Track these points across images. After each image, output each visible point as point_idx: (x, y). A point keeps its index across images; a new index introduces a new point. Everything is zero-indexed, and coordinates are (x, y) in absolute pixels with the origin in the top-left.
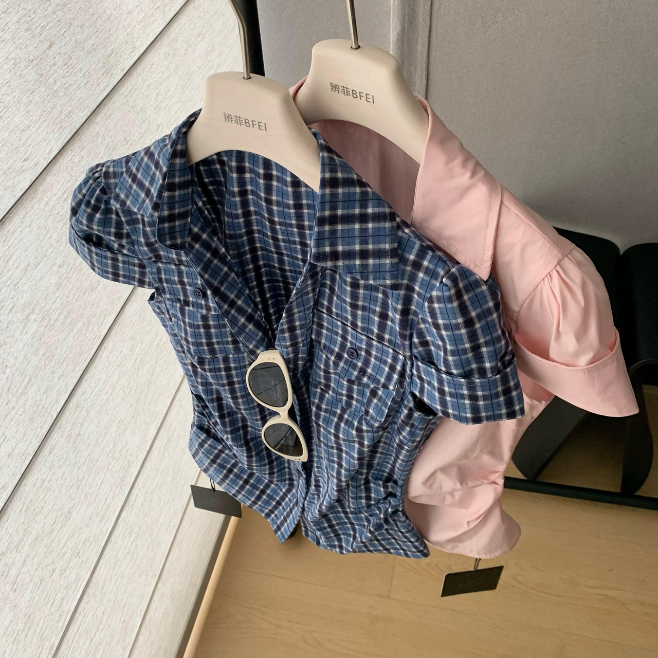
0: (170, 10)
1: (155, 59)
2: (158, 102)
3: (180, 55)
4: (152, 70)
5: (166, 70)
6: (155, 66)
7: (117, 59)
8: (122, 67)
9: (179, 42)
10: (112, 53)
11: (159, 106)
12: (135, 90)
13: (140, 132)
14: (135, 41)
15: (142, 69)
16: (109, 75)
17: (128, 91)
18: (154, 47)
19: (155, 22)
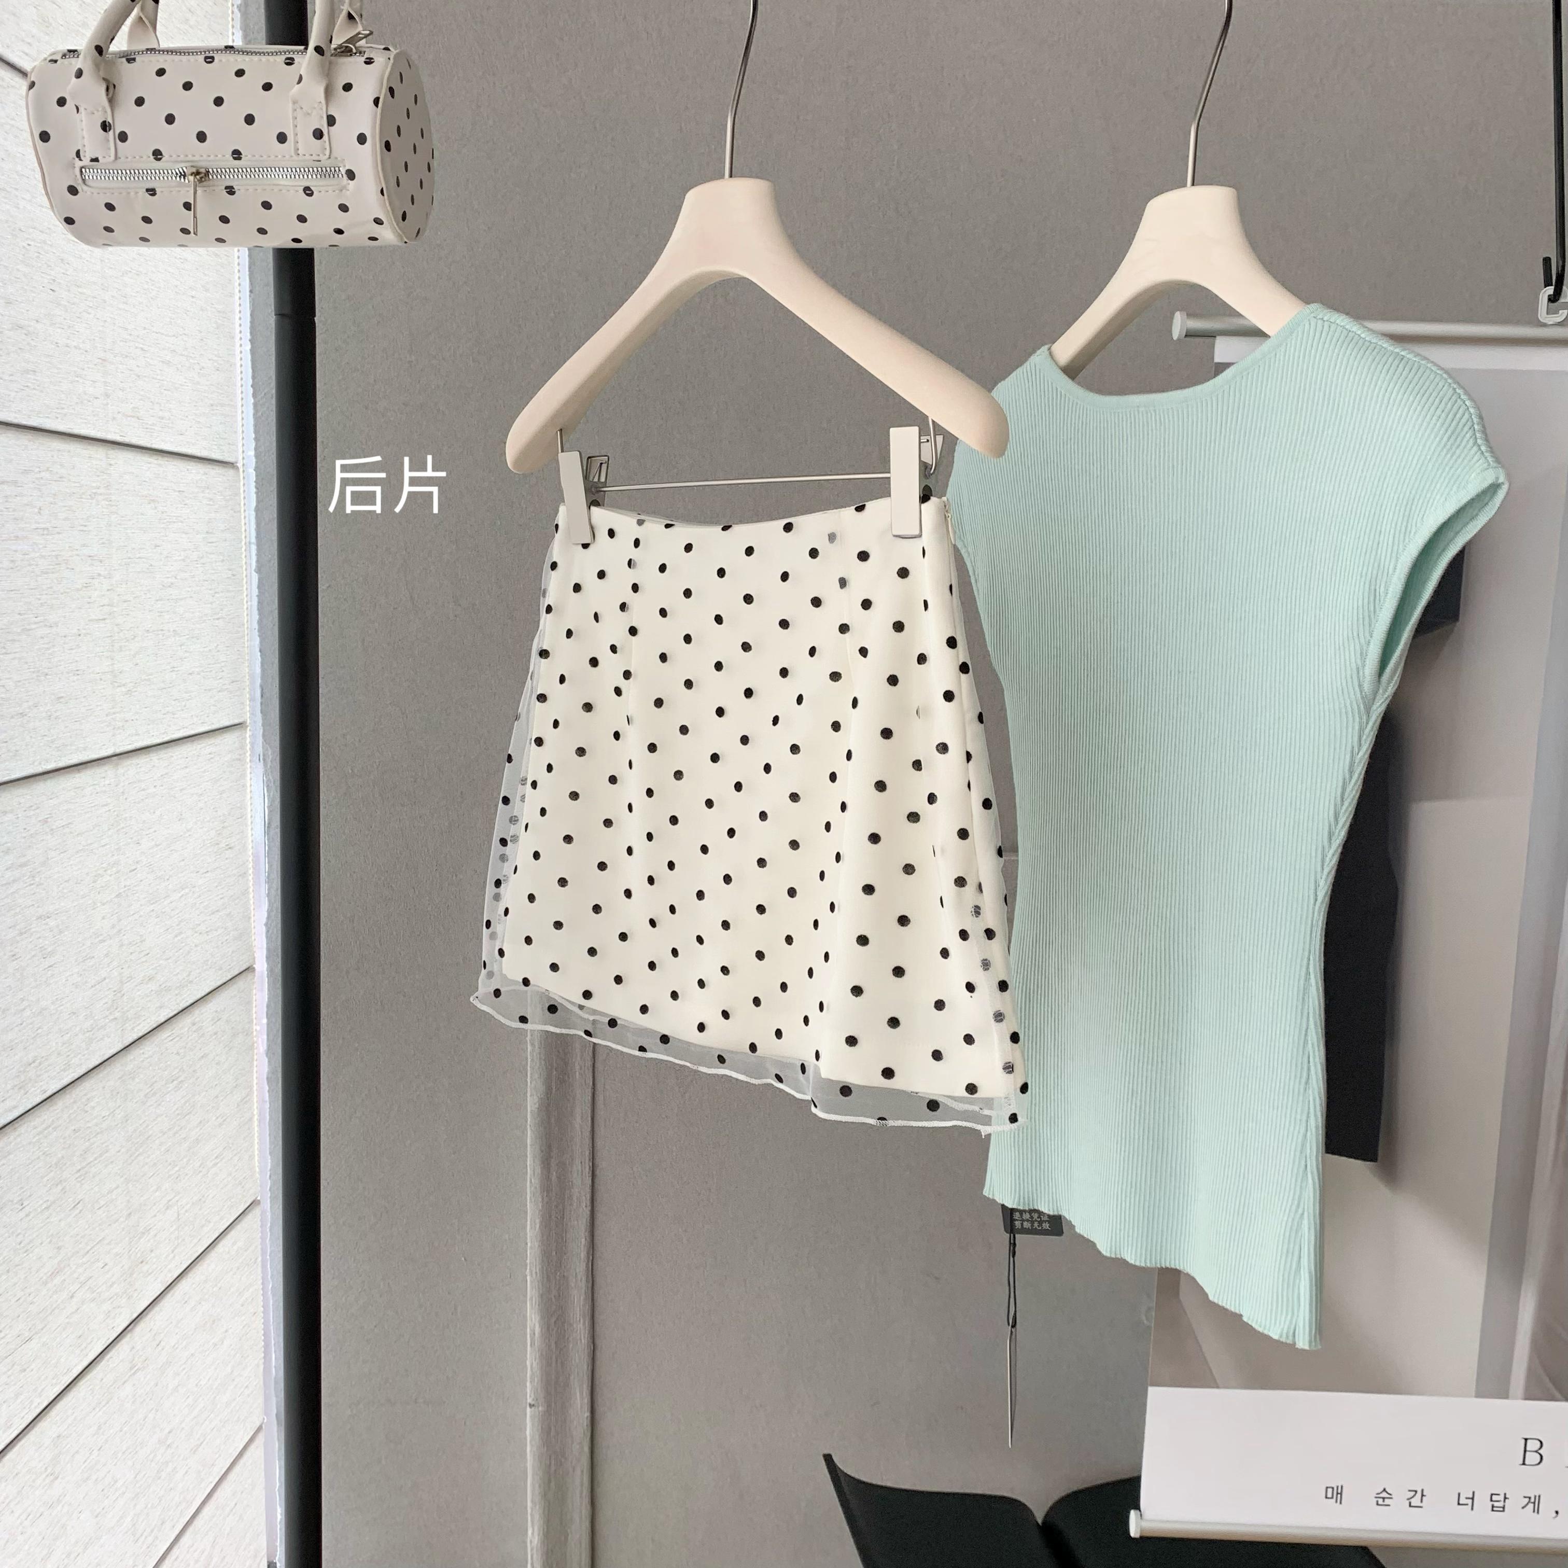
0: (133, 1029)
1: (95, 1093)
2: (86, 1163)
3: (135, 1101)
4: (87, 1108)
5: (109, 1115)
6: (92, 1104)
7: (38, 1073)
8: (44, 1087)
9: (137, 1080)
10: (34, 1062)
11: (86, 1169)
12: (55, 1129)
13: (45, 1199)
14: (72, 1055)
15: (72, 1101)
16: (22, 1092)
17: (44, 1126)
18: (97, 1074)
19: (106, 1038)
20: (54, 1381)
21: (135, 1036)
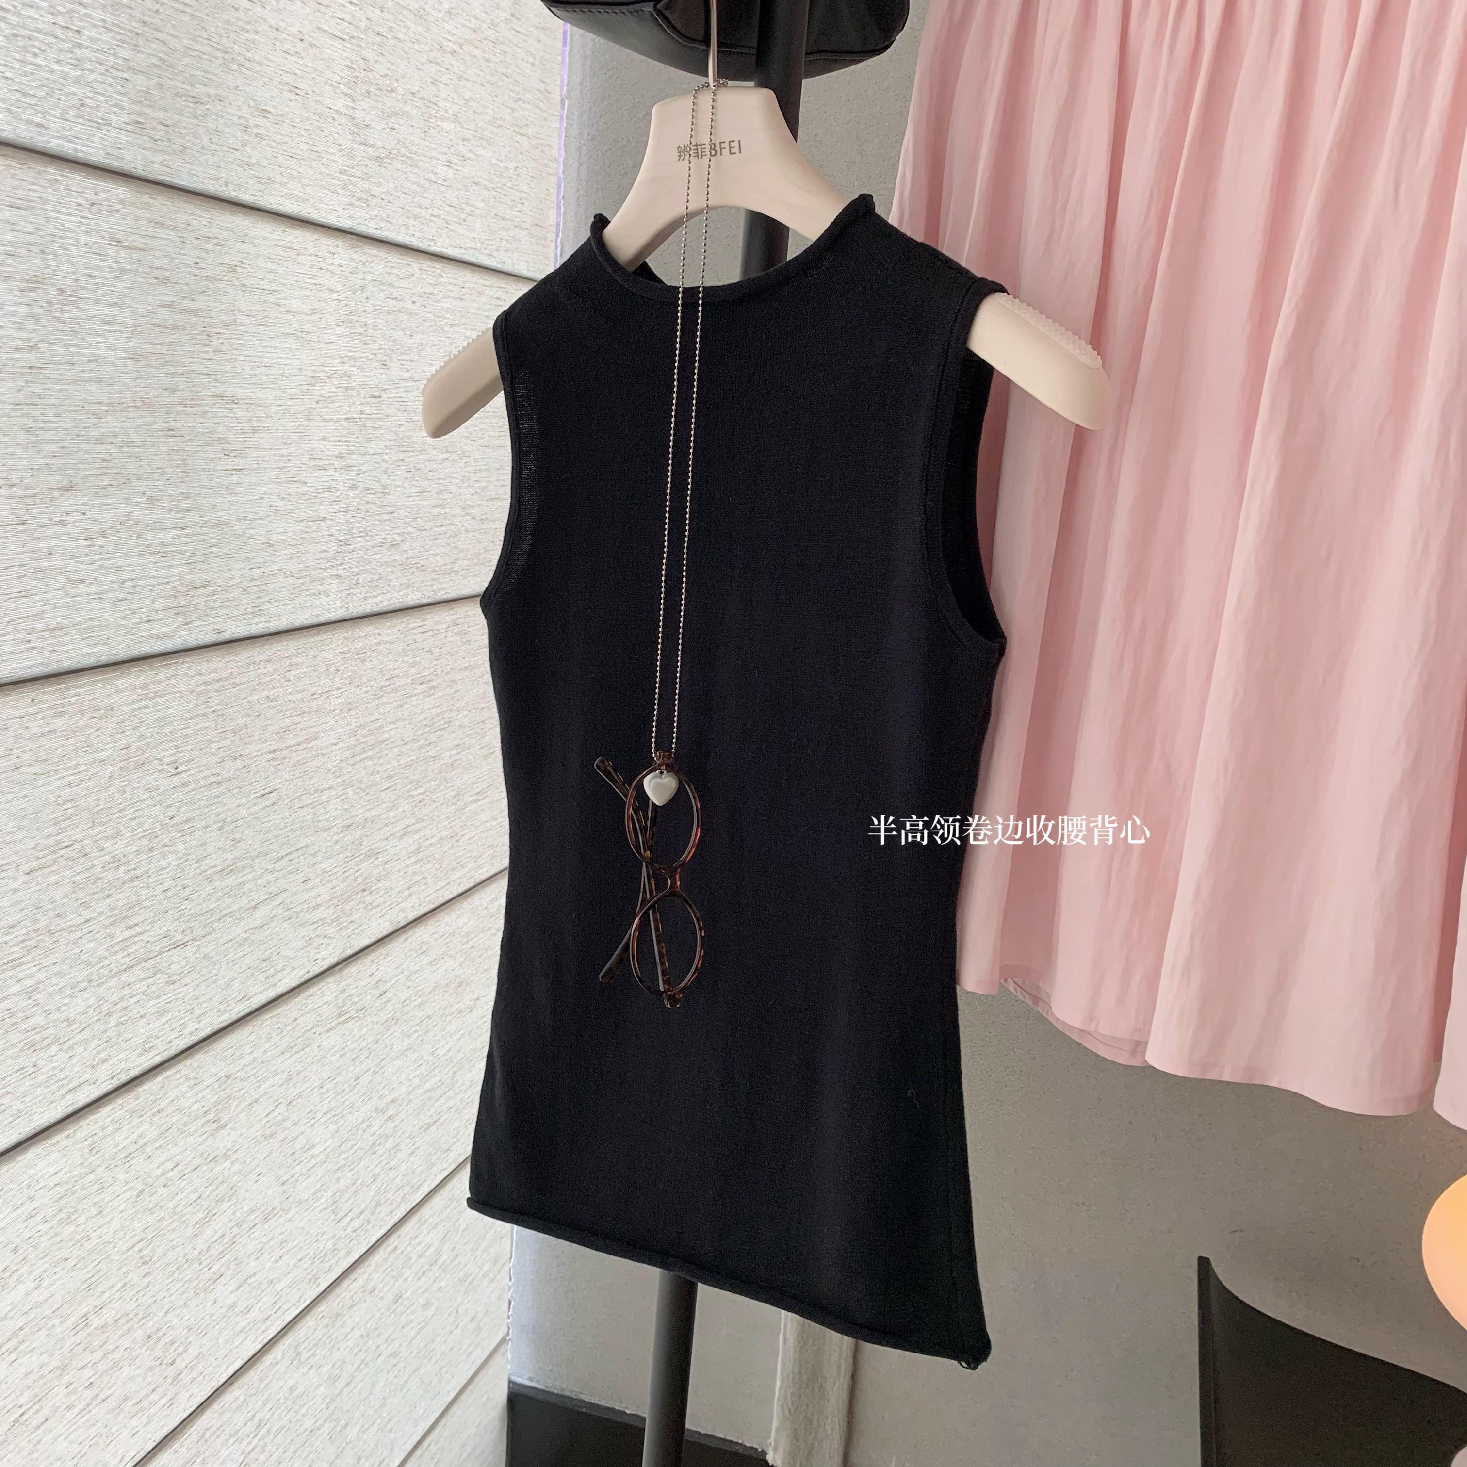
20: (222, 1007)
21: (368, 608)
